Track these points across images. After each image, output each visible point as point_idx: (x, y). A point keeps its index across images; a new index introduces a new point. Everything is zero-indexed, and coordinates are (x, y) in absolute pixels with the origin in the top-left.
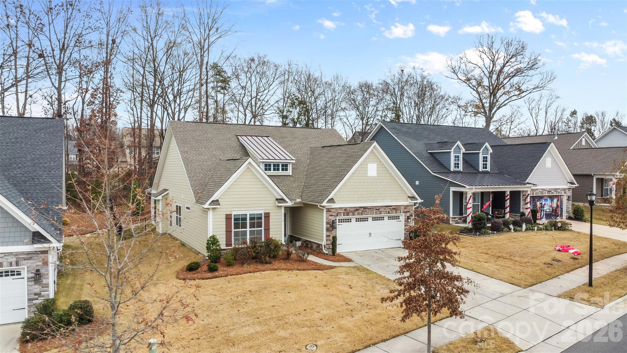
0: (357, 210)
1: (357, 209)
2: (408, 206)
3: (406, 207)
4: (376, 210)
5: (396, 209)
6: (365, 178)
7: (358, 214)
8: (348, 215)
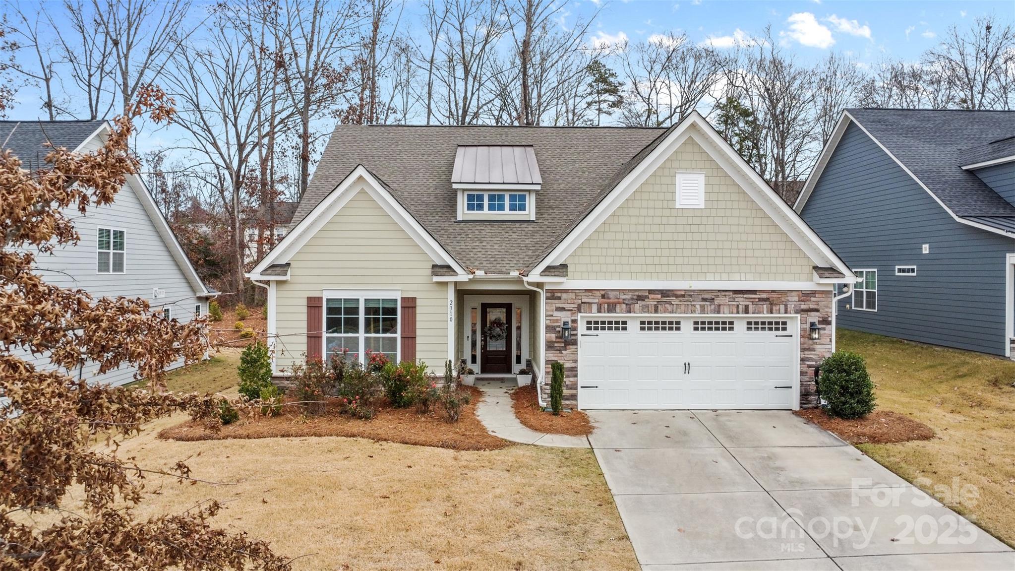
0: (640, 298)
1: (640, 296)
2: (814, 293)
3: (806, 295)
4: (704, 300)
5: (772, 299)
6: (667, 212)
7: (646, 309)
8: (612, 308)
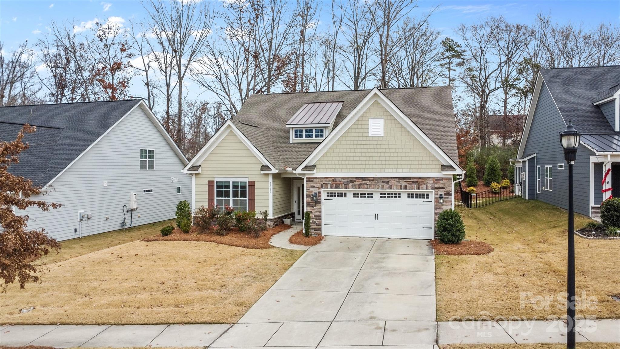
0: (352, 181)
1: (351, 181)
2: (442, 179)
3: (437, 180)
4: (384, 182)
5: (419, 182)
6: (364, 139)
7: (354, 187)
8: (337, 186)
